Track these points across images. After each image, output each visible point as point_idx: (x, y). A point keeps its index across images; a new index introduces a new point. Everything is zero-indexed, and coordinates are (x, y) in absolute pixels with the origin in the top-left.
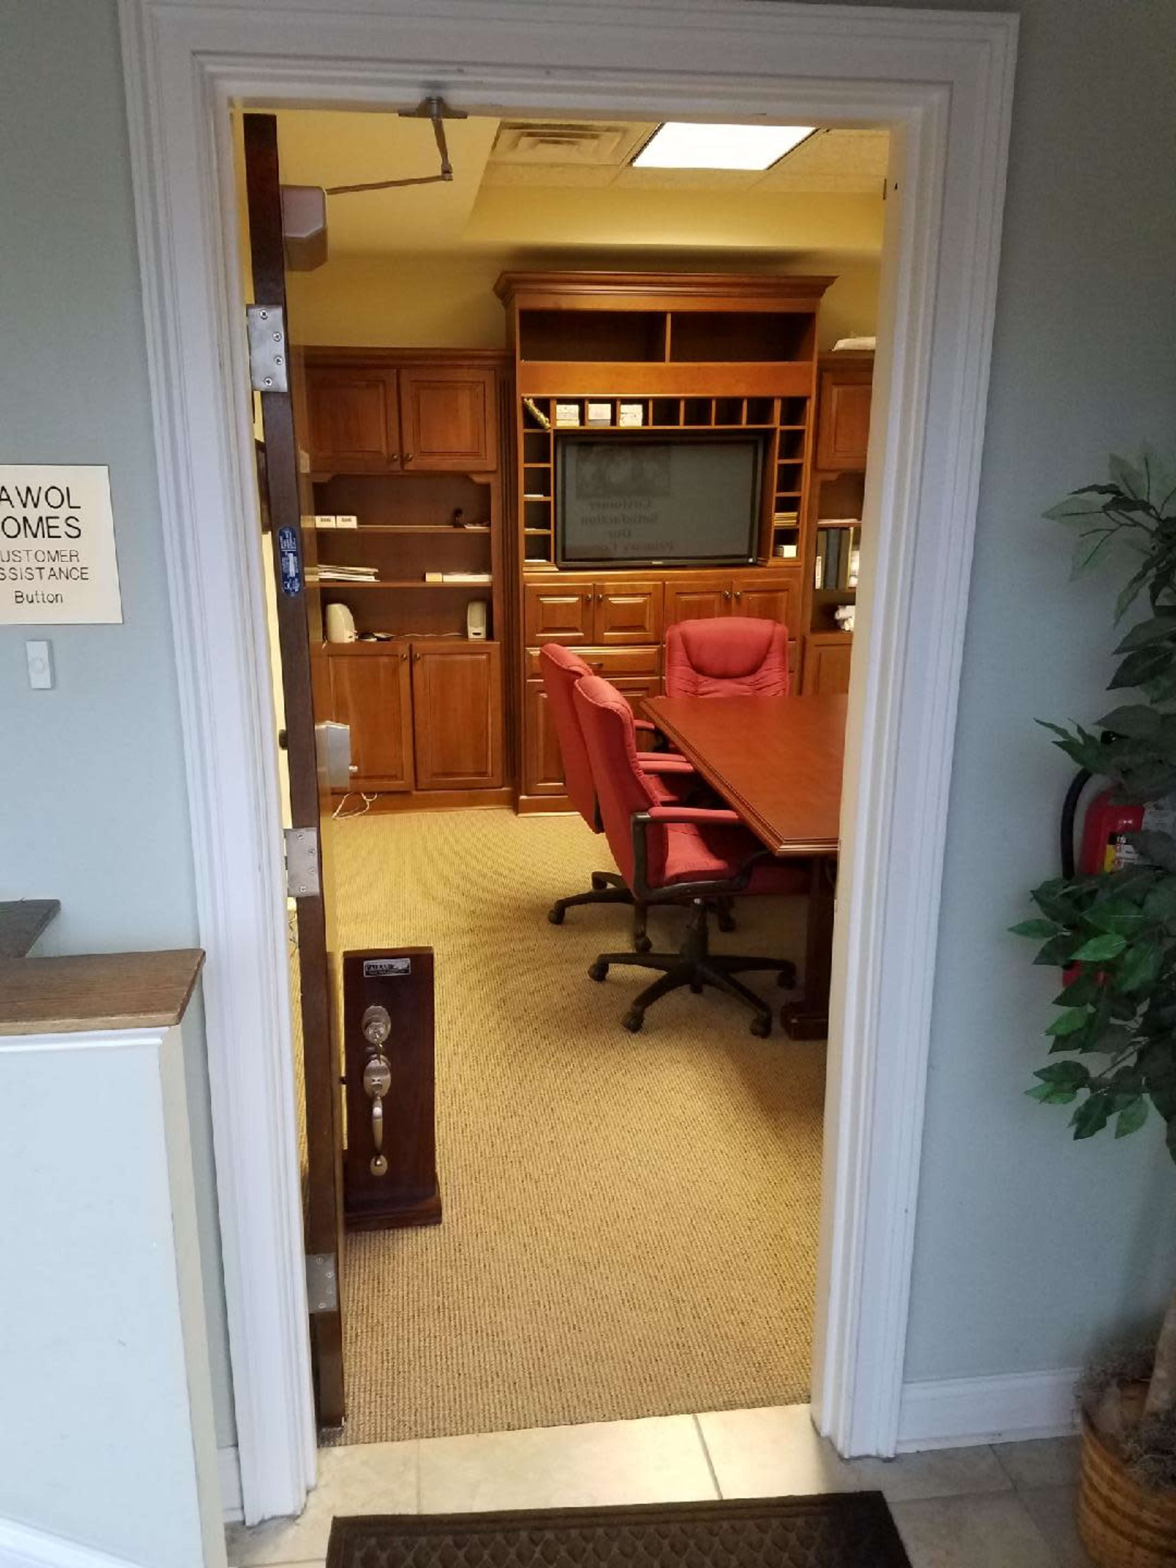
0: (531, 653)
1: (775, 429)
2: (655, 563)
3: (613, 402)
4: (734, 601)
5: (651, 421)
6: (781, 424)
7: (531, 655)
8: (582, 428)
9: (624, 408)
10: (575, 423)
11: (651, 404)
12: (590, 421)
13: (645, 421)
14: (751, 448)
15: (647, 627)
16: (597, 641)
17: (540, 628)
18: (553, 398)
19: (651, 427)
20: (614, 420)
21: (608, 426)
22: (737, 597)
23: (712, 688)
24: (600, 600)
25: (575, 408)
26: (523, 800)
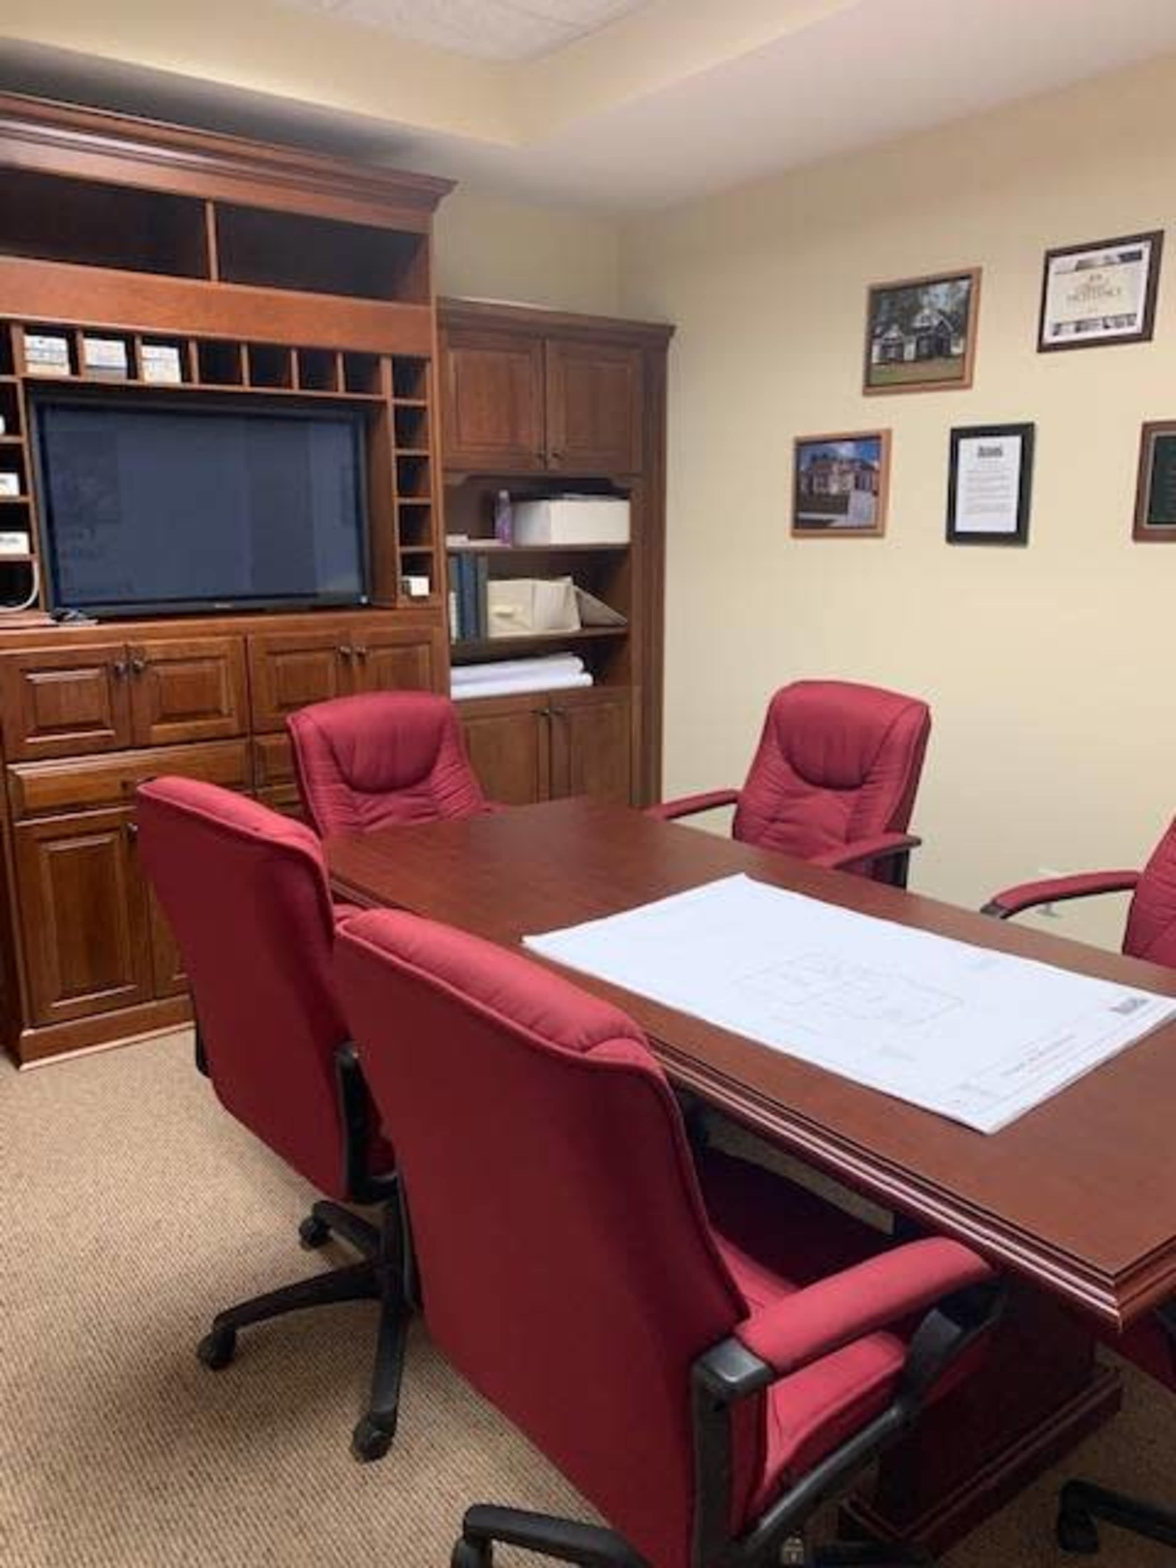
0: (19, 773)
1: (384, 403)
2: (218, 606)
3: (129, 339)
4: (355, 660)
5: (195, 374)
6: (396, 395)
7: (19, 778)
8: (75, 379)
9: (147, 352)
10: (63, 371)
11: (193, 348)
12: (90, 367)
13: (186, 375)
14: (347, 429)
15: (225, 711)
16: (139, 741)
17: (32, 728)
18: (17, 322)
19: (196, 385)
20: (133, 369)
21: (121, 379)
22: (360, 655)
23: (380, 810)
24: (137, 670)
25: (61, 344)
26: (29, 1037)
